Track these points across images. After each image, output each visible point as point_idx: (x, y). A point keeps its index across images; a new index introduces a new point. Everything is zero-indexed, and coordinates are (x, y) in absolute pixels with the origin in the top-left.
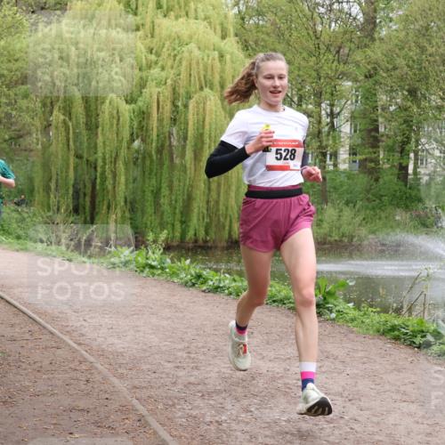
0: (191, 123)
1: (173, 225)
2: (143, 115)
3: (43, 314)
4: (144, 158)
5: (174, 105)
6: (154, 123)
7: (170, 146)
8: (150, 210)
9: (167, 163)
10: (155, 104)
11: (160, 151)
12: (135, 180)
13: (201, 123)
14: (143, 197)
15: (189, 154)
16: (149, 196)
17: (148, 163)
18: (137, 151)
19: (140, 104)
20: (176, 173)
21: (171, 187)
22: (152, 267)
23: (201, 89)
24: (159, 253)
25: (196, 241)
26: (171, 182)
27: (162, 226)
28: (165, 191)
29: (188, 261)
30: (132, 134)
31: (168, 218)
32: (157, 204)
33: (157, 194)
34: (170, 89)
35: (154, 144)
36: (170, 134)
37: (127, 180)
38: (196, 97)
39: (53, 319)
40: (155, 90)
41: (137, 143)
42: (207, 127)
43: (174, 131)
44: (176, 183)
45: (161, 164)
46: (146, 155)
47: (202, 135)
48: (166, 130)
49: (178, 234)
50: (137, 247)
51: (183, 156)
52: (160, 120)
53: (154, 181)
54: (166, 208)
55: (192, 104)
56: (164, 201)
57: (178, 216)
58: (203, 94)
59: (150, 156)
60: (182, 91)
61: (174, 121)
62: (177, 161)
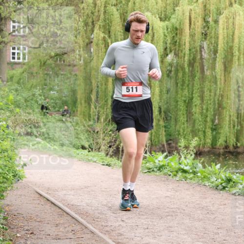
0: (221, 37)
1: (204, 132)
2: (176, 31)
3: (85, 214)
4: (177, 71)
5: (205, 20)
6: (186, 38)
7: (201, 58)
8: (182, 118)
9: (198, 75)
10: (188, 21)
11: (191, 64)
12: (168, 91)
13: (231, 37)
14: (176, 107)
15: (219, 66)
16: (182, 106)
17: (180, 75)
18: (171, 65)
19: (173, 20)
20: (207, 83)
21: (202, 98)
22: (184, 171)
23: (231, 5)
24: (191, 158)
25: (227, 147)
26: (202, 92)
27: (194, 133)
28: (197, 101)
29: (218, 166)
30: (166, 49)
31: (199, 126)
32: (189, 113)
33: (189, 103)
34: (201, 6)
35: (186, 58)
36: (201, 47)
37: (161, 91)
38: (226, 13)
39: (94, 220)
40: (187, 8)
41: (170, 58)
42: (236, 40)
43: (205, 45)
44: (207, 93)
45: (193, 76)
46: (179, 68)
47: (231, 48)
48: (198, 44)
49: (209, 141)
50: (170, 153)
51: (213, 68)
52: (192, 36)
53: (186, 92)
54: (197, 116)
55: (222, 19)
56: (196, 110)
57: (209, 124)
58: (232, 9)
59: (183, 68)
60: (212, 8)
61: (205, 35)
62: (208, 73)
